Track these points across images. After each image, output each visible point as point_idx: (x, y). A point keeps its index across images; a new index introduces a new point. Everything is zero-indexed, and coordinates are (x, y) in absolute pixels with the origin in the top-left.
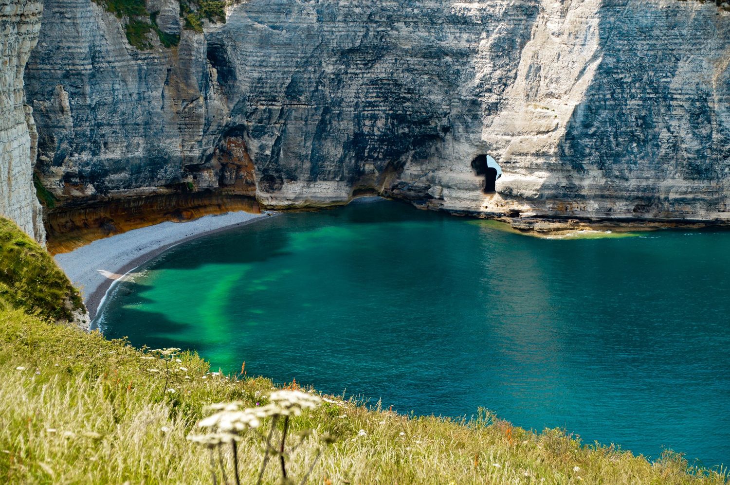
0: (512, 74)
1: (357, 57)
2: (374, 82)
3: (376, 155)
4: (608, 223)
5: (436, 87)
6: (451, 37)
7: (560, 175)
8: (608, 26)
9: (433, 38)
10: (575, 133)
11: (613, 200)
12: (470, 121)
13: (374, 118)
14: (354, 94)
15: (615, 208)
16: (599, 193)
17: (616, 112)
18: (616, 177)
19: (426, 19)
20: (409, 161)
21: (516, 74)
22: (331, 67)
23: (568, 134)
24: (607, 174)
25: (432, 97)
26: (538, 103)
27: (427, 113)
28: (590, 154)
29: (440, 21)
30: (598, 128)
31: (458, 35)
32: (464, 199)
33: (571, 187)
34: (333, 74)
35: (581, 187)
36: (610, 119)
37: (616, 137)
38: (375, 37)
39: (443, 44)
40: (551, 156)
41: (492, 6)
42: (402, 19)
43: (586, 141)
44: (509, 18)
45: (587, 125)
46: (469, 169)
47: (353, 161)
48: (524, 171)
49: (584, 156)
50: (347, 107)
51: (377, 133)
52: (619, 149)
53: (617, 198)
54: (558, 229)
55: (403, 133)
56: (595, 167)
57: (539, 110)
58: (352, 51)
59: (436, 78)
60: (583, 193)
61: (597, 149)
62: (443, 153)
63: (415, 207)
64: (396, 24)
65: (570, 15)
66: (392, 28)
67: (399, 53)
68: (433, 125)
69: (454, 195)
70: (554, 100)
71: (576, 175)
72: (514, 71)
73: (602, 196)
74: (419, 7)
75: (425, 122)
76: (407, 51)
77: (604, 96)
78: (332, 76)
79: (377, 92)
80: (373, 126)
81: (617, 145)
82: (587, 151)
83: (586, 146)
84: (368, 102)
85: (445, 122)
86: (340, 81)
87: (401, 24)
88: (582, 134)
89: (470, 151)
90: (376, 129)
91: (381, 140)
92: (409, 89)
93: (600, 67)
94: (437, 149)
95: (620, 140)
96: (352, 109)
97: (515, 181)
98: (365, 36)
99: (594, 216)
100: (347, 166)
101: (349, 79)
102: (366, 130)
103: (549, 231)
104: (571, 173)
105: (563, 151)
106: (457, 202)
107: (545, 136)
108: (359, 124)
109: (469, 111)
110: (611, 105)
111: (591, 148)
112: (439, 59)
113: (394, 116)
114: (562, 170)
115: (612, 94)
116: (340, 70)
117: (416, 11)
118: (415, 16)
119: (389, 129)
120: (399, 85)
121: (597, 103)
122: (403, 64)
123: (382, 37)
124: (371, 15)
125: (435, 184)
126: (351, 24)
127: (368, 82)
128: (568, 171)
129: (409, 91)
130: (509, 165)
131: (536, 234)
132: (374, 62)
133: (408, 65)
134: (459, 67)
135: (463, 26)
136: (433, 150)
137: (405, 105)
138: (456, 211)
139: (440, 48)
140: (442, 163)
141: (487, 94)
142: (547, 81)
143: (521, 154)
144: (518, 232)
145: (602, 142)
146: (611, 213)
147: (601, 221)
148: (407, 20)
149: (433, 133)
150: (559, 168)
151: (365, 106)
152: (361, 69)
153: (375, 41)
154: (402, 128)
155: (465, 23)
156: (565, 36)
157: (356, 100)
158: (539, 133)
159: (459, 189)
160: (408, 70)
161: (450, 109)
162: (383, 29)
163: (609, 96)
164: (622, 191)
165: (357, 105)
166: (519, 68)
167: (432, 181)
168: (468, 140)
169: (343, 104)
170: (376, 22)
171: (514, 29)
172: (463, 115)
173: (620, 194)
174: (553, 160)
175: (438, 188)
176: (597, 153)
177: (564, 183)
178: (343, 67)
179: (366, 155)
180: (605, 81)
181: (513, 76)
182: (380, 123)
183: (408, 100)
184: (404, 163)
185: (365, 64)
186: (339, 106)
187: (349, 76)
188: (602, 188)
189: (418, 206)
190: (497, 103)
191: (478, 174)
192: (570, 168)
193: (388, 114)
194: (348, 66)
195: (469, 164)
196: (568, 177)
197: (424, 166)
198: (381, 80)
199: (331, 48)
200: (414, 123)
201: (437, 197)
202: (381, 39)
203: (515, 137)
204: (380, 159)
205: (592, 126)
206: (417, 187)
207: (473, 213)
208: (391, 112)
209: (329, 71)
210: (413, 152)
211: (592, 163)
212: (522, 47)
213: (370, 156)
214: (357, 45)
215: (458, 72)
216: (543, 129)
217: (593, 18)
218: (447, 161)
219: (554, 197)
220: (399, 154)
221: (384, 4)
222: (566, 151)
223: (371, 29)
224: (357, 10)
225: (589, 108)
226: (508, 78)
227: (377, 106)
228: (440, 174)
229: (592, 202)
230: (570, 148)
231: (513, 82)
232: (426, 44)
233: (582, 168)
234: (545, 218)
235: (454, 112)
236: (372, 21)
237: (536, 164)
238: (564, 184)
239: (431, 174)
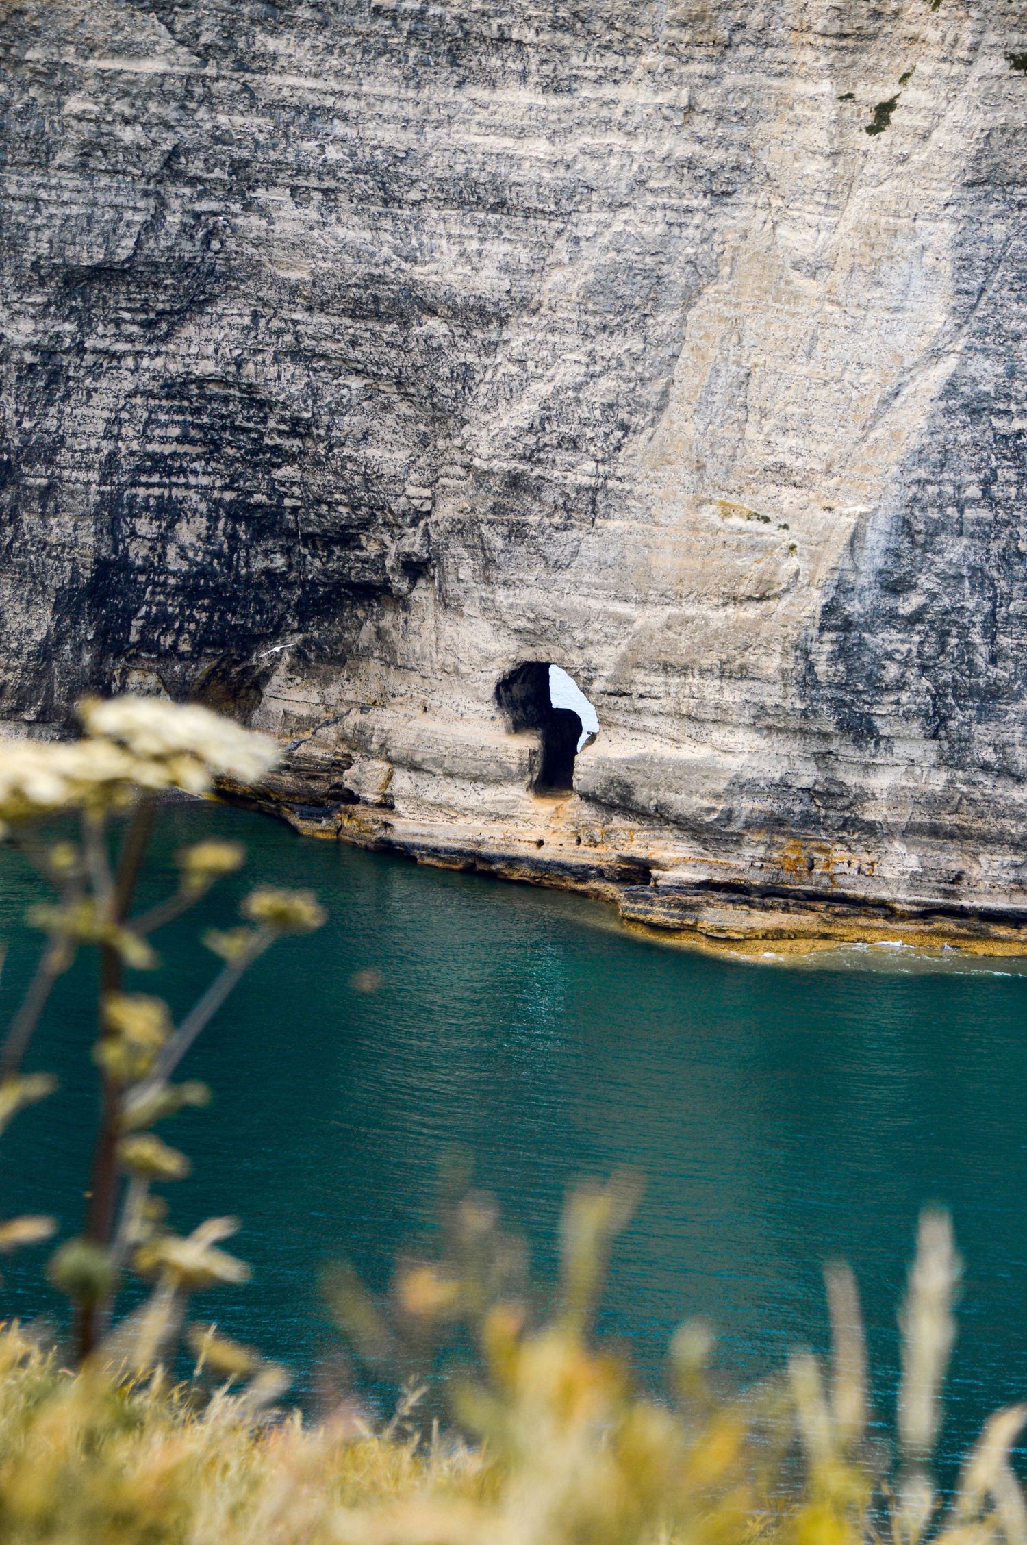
0: (650, 393)
1: (120, 298)
2: (174, 389)
3: (168, 641)
4: (949, 925)
5: (390, 420)
6: (448, 252)
7: (794, 747)
8: (984, 251)
9: (386, 252)
10: (854, 608)
11: (971, 845)
12: (499, 543)
13: (169, 511)
14: (101, 427)
15: (976, 872)
16: (922, 818)
17: (996, 547)
18: (986, 767)
19: (367, 185)
20: (282, 668)
21: (665, 394)
22: (27, 326)
23: (829, 610)
24: (953, 758)
25: (372, 453)
26: (733, 500)
27: (355, 508)
28: (901, 685)
29: (414, 195)
30: (934, 596)
31: (474, 245)
32: (465, 811)
33: (828, 794)
34: (34, 348)
35: (863, 796)
36: (973, 569)
37: (991, 628)
38: (186, 231)
39: (419, 272)
40: (768, 681)
41: (595, 155)
42: (283, 178)
43: (888, 639)
44: (650, 199)
45: (896, 587)
46: (489, 709)
47: (87, 657)
48: (669, 726)
49: (879, 688)
50: (78, 466)
51: (175, 564)
52: (1000, 672)
53: (985, 839)
54: (778, 935)
55: (268, 572)
56: (915, 727)
57: (736, 521)
58: (103, 273)
59: (391, 391)
60: (869, 817)
61: (924, 668)
62: (401, 647)
63: (294, 830)
64: (260, 192)
65: (856, 208)
66: (247, 207)
67: (269, 294)
68: (372, 550)
69: (430, 796)
70: (788, 494)
71: (850, 752)
72: (659, 385)
73: (935, 831)
74: (344, 140)
75: (346, 537)
76: (294, 290)
77: (958, 488)
78: (29, 358)
79: (184, 424)
80: (164, 539)
81: (993, 660)
82: (892, 672)
83: (889, 656)
84: (151, 456)
85: (412, 543)
86: (55, 376)
87: (279, 195)
88: (876, 612)
89: (494, 647)
90: (172, 551)
91: (190, 590)
92: (296, 421)
93: (951, 389)
94: (380, 634)
95: (1005, 641)
96: (94, 476)
97: (642, 759)
98: (150, 227)
99: (902, 897)
100: (65, 672)
101: (89, 370)
102: (138, 552)
103: (749, 937)
104: (834, 745)
105: (810, 668)
106: (440, 818)
107: (752, 612)
108: (113, 529)
109: (497, 509)
110: (979, 522)
111: (905, 663)
112: (405, 325)
113: (240, 512)
114: (804, 733)
115: (986, 484)
116: (58, 337)
117: (333, 153)
118: (329, 170)
119: (218, 555)
120: (262, 404)
121: (933, 513)
122: (279, 333)
123: (210, 236)
124: (174, 153)
125: (369, 755)
126: (104, 181)
127: (154, 386)
128: (825, 736)
129: (297, 428)
130: (623, 701)
131: (704, 947)
132: (176, 318)
133: (297, 336)
134: (471, 358)
135: (493, 218)
136: (366, 635)
137: (278, 474)
138: (435, 851)
139: (409, 288)
140: (395, 681)
141: (563, 457)
142: (768, 425)
143: (666, 668)
144: (640, 933)
145: (943, 645)
146: (963, 887)
147: (927, 913)
148: (300, 181)
149: (370, 576)
150: (794, 724)
151: (139, 470)
152: (130, 339)
153: (186, 245)
154: (266, 553)
155: (500, 206)
156: (838, 277)
157: (107, 446)
158: (733, 599)
159: (450, 775)
160: (296, 354)
161: (433, 499)
162: (214, 206)
163: (974, 491)
164: (1000, 815)
165: (111, 464)
166: (677, 373)
167: (358, 742)
168: (488, 607)
169: (64, 456)
170: (193, 181)
171: (664, 240)
172: (475, 523)
173: (993, 825)
174: (772, 695)
175: (378, 767)
176: (925, 683)
177: (808, 775)
178: (69, 327)
179: (134, 637)
180: (964, 437)
181: (654, 400)
182: (188, 533)
183: (291, 458)
184: (266, 676)
185: (148, 325)
186: (49, 462)
187: (89, 359)
188: (937, 803)
189: (307, 827)
190: (596, 490)
191: (518, 727)
192: (831, 729)
193: (218, 503)
194: (86, 324)
195: (489, 691)
196: (822, 758)
197: (333, 691)
198: (201, 381)
199: (29, 258)
200: (308, 539)
201: (372, 797)
202: (207, 241)
203: (650, 611)
204: (181, 657)
205: (913, 587)
206: (307, 759)
207: (490, 860)
208: (229, 496)
209: (20, 340)
210: (299, 637)
211: (907, 716)
212: (689, 298)
213: (146, 644)
214: (122, 254)
215: (465, 375)
216: (744, 589)
217: (935, 218)
218: (415, 678)
219: (774, 823)
220: (251, 641)
221: (222, 119)
222: (822, 668)
223: (175, 204)
224: (128, 135)
225: (905, 526)
226: (637, 406)
227: (182, 471)
228: (384, 720)
229: (898, 846)
230: (834, 658)
231: (653, 422)
232: (363, 269)
233: (871, 730)
234: (736, 892)
235: (446, 510)
236: (177, 176)
237: (717, 707)
238: (806, 782)
239: (355, 718)
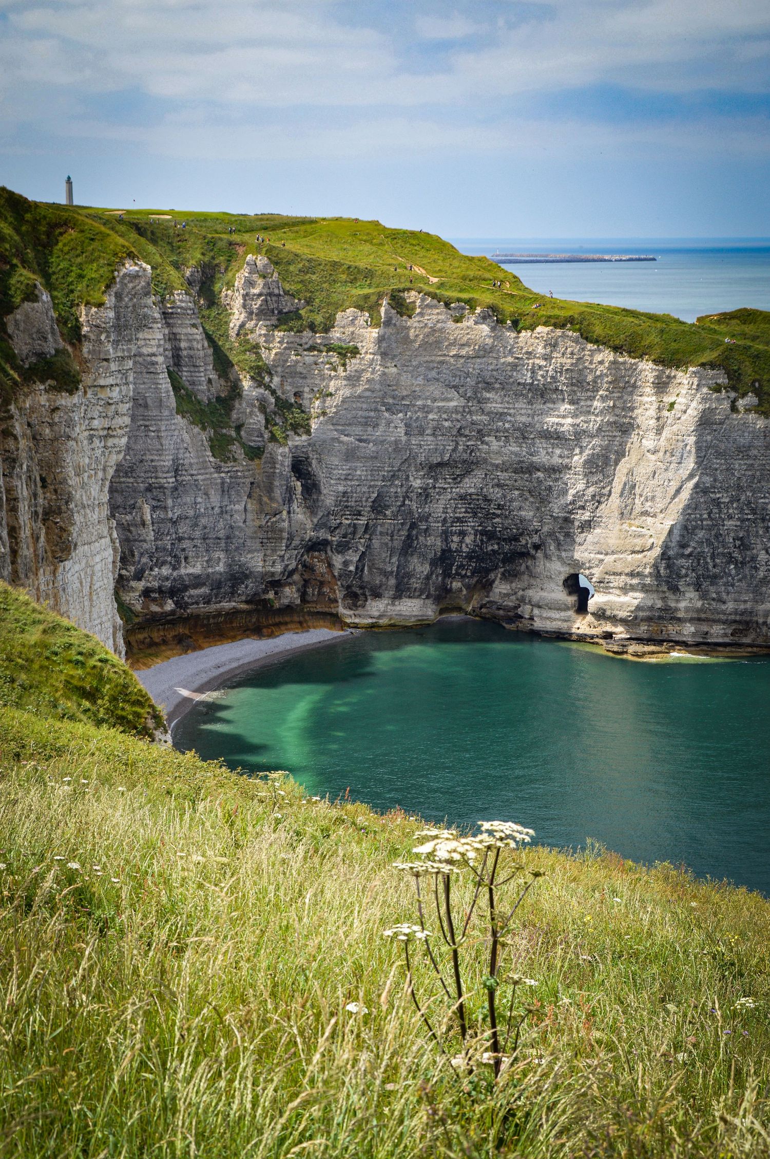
0: (606, 491)
1: (446, 471)
2: (462, 497)
3: (464, 572)
4: (705, 648)
5: (527, 503)
6: (543, 452)
7: (655, 596)
8: (704, 444)
9: (524, 453)
10: (671, 553)
11: (710, 623)
12: (562, 538)
13: (462, 534)
14: (441, 510)
15: (712, 631)
16: (695, 615)
17: (713, 533)
18: (714, 599)
19: (518, 434)
20: (498, 580)
21: (610, 491)
22: (419, 481)
23: (663, 554)
24: (704, 596)
25: (523, 513)
26: (632, 522)
27: (518, 530)
28: (686, 575)
29: (532, 436)
30: (695, 548)
31: (550, 450)
32: (555, 620)
33: (667, 609)
34: (421, 488)
35: (677, 610)
36: (707, 540)
37: (713, 557)
38: (465, 451)
39: (535, 459)
40: (646, 576)
41: (586, 422)
42: (493, 434)
43: (681, 562)
44: (603, 434)
45: (683, 546)
46: (561, 588)
47: (440, 579)
48: (618, 592)
49: (679, 576)
50: (435, 522)
51: (465, 549)
52: (717, 570)
53: (714, 621)
54: (653, 653)
55: (492, 550)
56: (691, 588)
57: (634, 528)
58: (441, 465)
59: (527, 494)
60: (679, 616)
61: (693, 570)
62: (534, 571)
63: (504, 628)
64: (486, 438)
65: (666, 433)
66: (482, 443)
67: (489, 468)
68: (524, 542)
69: (544, 615)
70: (649, 519)
71: (672, 597)
72: (608, 488)
73: (699, 619)
74: (510, 421)
75: (516, 539)
76: (497, 466)
77: (701, 515)
78: (420, 491)
79: (466, 508)
80: (461, 542)
81: (714, 567)
82: (684, 571)
83: (682, 567)
84: (456, 518)
85: (536, 539)
86: (427, 496)
87: (492, 439)
88: (678, 554)
89: (562, 569)
90: (464, 545)
91: (470, 557)
92: (499, 505)
93: (697, 486)
94: (527, 567)
95: (718, 561)
96: (440, 524)
97: (608, 601)
98: (454, 450)
99: (690, 640)
100: (434, 583)
101: (437, 493)
102: (454, 546)
103: (643, 654)
104: (667, 594)
105: (658, 572)
106: (548, 622)
107: (640, 556)
108: (446, 540)
109: (561, 528)
110: (707, 525)
111: (687, 569)
112: (531, 475)
113: (484, 533)
114: (658, 591)
115: (709, 514)
116: (428, 484)
117: (507, 425)
118: (507, 430)
119: (478, 546)
120: (489, 500)
121: (694, 523)
122: (493, 479)
123: (472, 452)
124: (460, 429)
125: (525, 604)
126: (440, 438)
127: (456, 497)
128: (664, 592)
129: (499, 507)
130: (602, 585)
131: (630, 657)
132: (463, 476)
133: (499, 480)
134: (551, 483)
135: (556, 442)
136: (523, 568)
137: (495, 521)
138: (547, 632)
139: (532, 464)
140: (532, 581)
141: (580, 511)
142: (642, 499)
143: (614, 574)
144: (611, 654)
145: (699, 563)
146: (708, 636)
147: (698, 644)
148: (498, 434)
149: (523, 550)
150: (654, 588)
151: (453, 522)
152: (449, 483)
153: (464, 455)
154: (492, 545)
155: (558, 438)
156: (661, 454)
157: (444, 516)
158: (633, 552)
159: (550, 609)
160: (498, 485)
161: (541, 526)
162: (472, 443)
163: (705, 516)
164: (718, 614)
165: (445, 520)
166: (614, 485)
167: (522, 600)
168: (560, 558)
169: (431, 519)
170: (466, 436)
171: (608, 445)
172: (555, 532)
173: (717, 617)
174: (648, 581)
175: (528, 607)
176: (694, 574)
177: (659, 604)
178: (431, 481)
179: (454, 572)
180: (702, 500)
181: (607, 493)
182: (468, 540)
183: (498, 516)
184: (493, 581)
185: (454, 479)
186: (427, 521)
187: (437, 490)
188: (699, 611)
189: (507, 626)
190: (590, 521)
191: (570, 594)
192: (666, 589)
193: (477, 530)
194: (436, 480)
195: (561, 583)
196: (664, 599)
197: (514, 585)
198: (470, 495)
199: (419, 462)
200: (504, 540)
201: (527, 616)
202: (471, 453)
203: (608, 557)
204: (468, 577)
205: (689, 546)
206: (507, 606)
207: (564, 634)
208: (480, 528)
209: (417, 486)
210: (503, 569)
211: (689, 585)
212: (616, 464)
213: (457, 574)
214: (446, 459)
215: (550, 489)
216: (637, 549)
217: (689, 435)
218: (538, 580)
219: (649, 619)
220: (488, 571)
221: (474, 418)
222: (662, 571)
223: (461, 443)
224: (446, 424)
225: (685, 528)
226: (602, 495)
227: (466, 522)
228: (530, 593)
229: (688, 625)
230: (665, 568)
231: (607, 500)
232: (518, 459)
233: (678, 589)
234: (639, 640)
235: (546, 529)
236: (461, 435)
237: (631, 585)
238: (659, 606)
239: (521, 593)
